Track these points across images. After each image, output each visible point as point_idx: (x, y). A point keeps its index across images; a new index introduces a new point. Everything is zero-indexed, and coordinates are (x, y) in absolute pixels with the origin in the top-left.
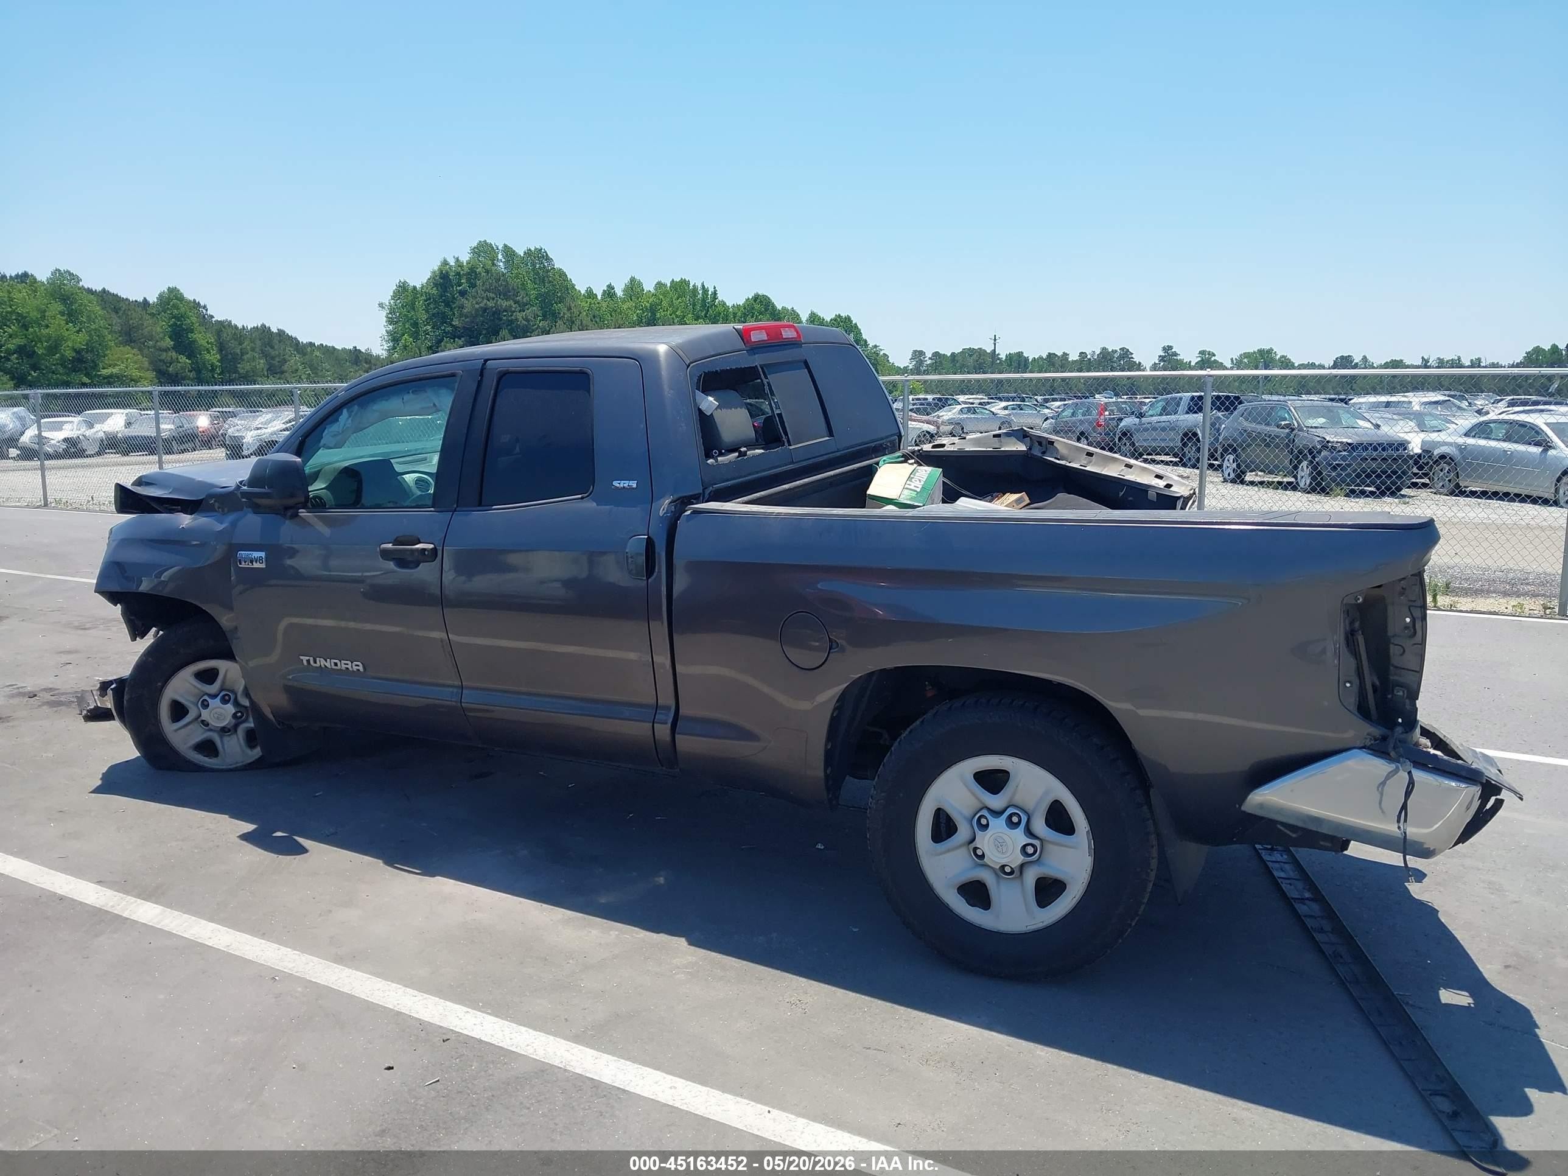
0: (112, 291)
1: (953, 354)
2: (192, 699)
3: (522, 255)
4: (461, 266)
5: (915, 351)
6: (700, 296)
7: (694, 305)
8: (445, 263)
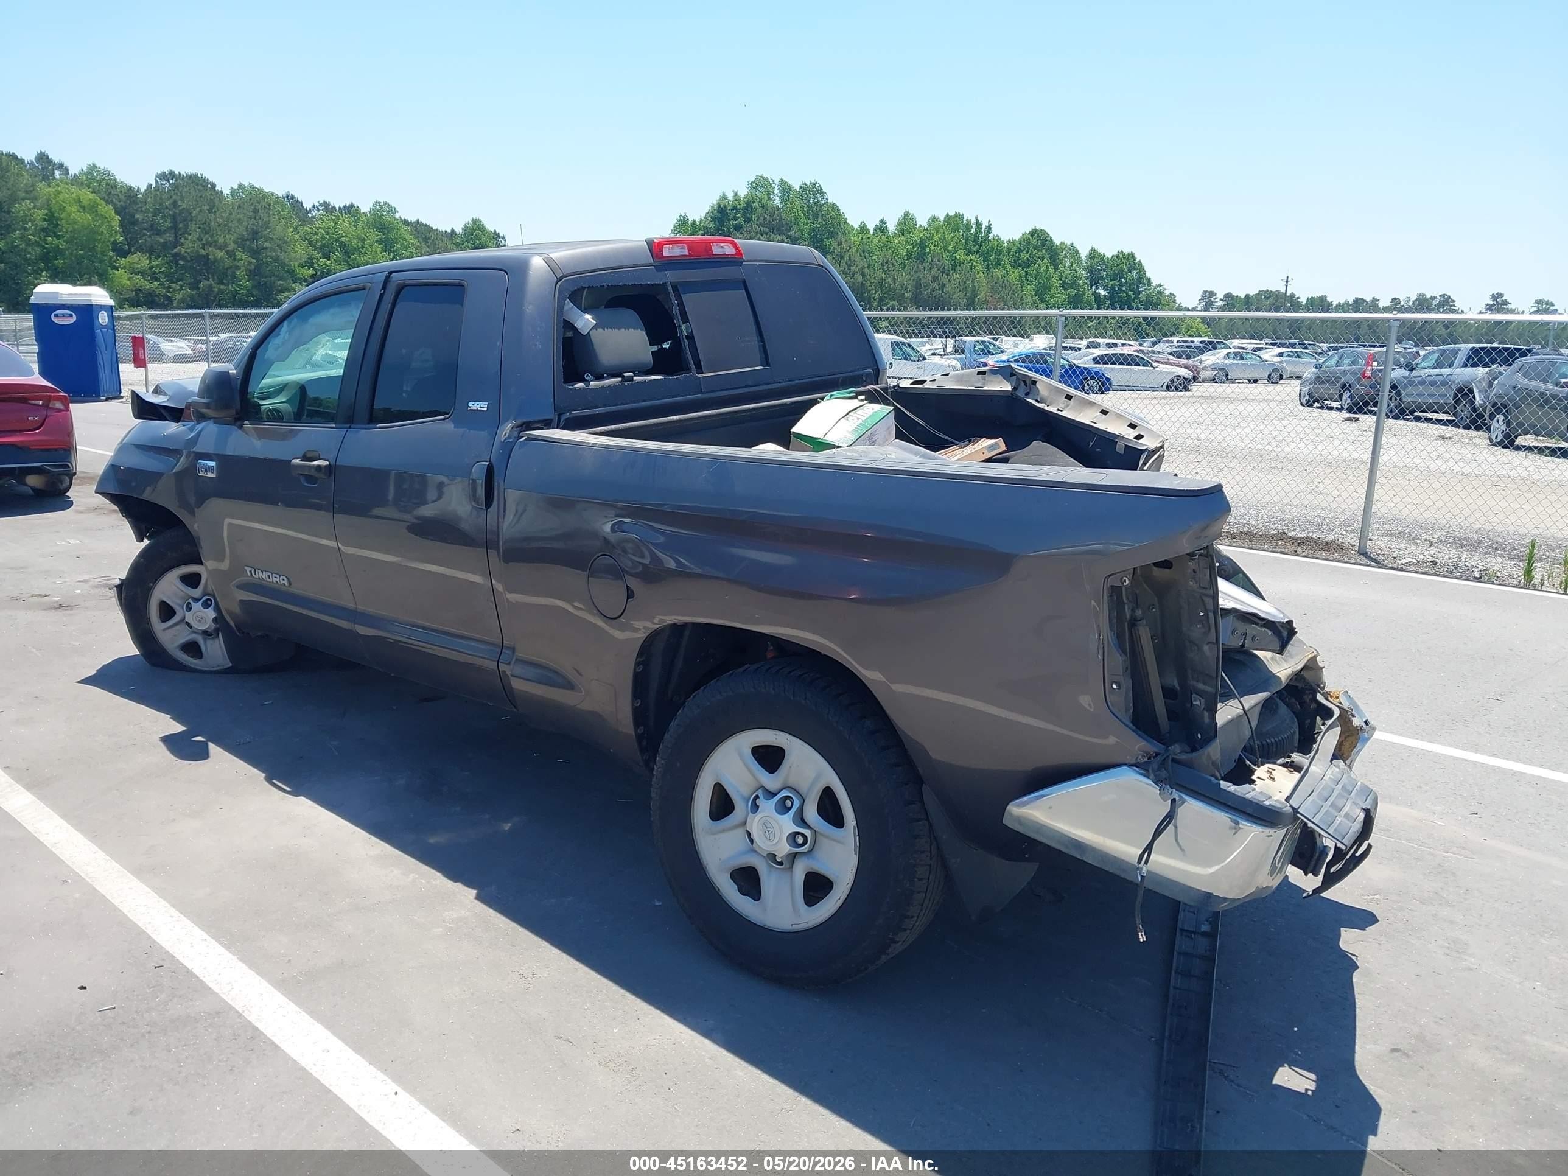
0: (425, 222)
1: (1247, 296)
2: (179, 601)
3: (798, 190)
4: (738, 200)
5: (1205, 292)
6: (973, 230)
7: (967, 240)
8: (724, 197)
